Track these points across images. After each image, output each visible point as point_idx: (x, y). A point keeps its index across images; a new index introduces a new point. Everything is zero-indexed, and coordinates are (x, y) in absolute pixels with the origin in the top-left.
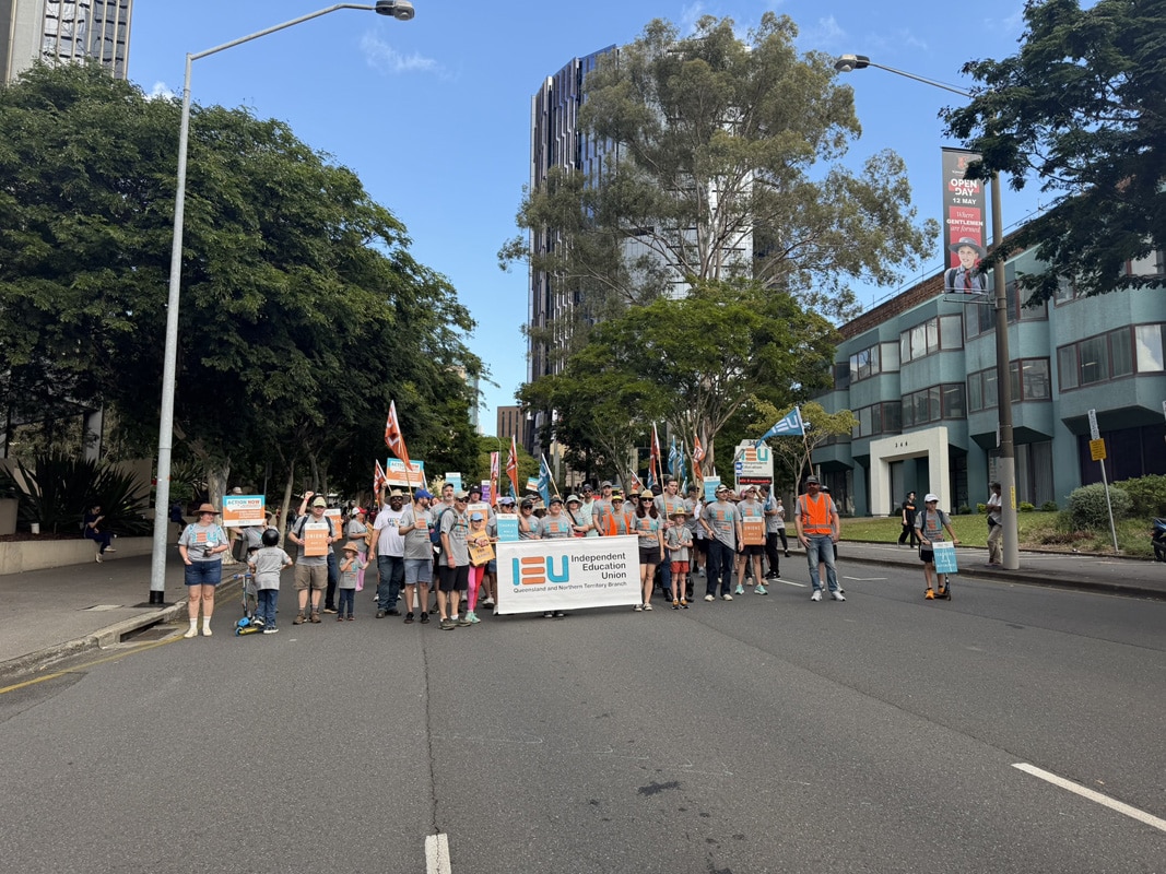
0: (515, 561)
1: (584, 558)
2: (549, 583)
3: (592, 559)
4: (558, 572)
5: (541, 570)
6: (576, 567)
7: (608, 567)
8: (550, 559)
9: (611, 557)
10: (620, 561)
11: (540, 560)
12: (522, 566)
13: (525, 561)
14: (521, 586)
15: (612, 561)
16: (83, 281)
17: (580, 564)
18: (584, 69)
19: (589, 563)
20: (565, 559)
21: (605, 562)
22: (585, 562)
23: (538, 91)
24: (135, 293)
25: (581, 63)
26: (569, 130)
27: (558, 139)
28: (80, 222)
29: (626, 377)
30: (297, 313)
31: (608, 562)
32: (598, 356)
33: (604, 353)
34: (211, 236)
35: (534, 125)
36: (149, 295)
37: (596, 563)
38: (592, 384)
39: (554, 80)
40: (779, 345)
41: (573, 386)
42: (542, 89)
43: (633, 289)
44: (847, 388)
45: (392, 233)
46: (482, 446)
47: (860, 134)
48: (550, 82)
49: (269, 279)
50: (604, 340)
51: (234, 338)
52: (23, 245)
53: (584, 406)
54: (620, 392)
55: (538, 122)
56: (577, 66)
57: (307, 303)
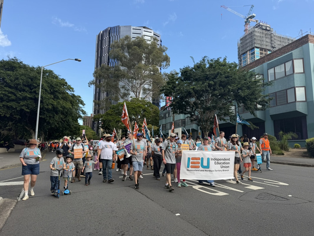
0: (189, 159)
1: (215, 159)
2: (201, 168)
3: (218, 160)
4: (205, 164)
5: (198, 163)
6: (212, 163)
7: (223, 163)
8: (202, 158)
9: (225, 159)
10: (228, 161)
11: (199, 159)
12: (191, 161)
13: (193, 159)
14: (190, 169)
15: (225, 161)
16: (22, 103)
17: (213, 162)
18: (111, 30)
19: (217, 162)
20: (208, 159)
21: (222, 161)
22: (215, 161)
23: (98, 34)
24: (29, 105)
25: (110, 29)
26: (106, 45)
27: (103, 47)
28: (22, 93)
29: (117, 117)
30: (57, 108)
31: (223, 161)
32: (112, 112)
33: (113, 111)
34: (44, 96)
35: (97, 43)
36: (32, 105)
37: (219, 162)
38: (110, 118)
39: (103, 32)
40: (147, 112)
41: (106, 118)
42: (100, 34)
43: (121, 93)
44: (166, 119)
45: (71, 90)
46: (81, 128)
47: (169, 65)
48: (102, 32)
49: (53, 102)
50: (113, 109)
51: (46, 113)
52: (11, 97)
53: (108, 122)
54: (116, 120)
55: (98, 42)
56: (109, 29)
57: (59, 107)
